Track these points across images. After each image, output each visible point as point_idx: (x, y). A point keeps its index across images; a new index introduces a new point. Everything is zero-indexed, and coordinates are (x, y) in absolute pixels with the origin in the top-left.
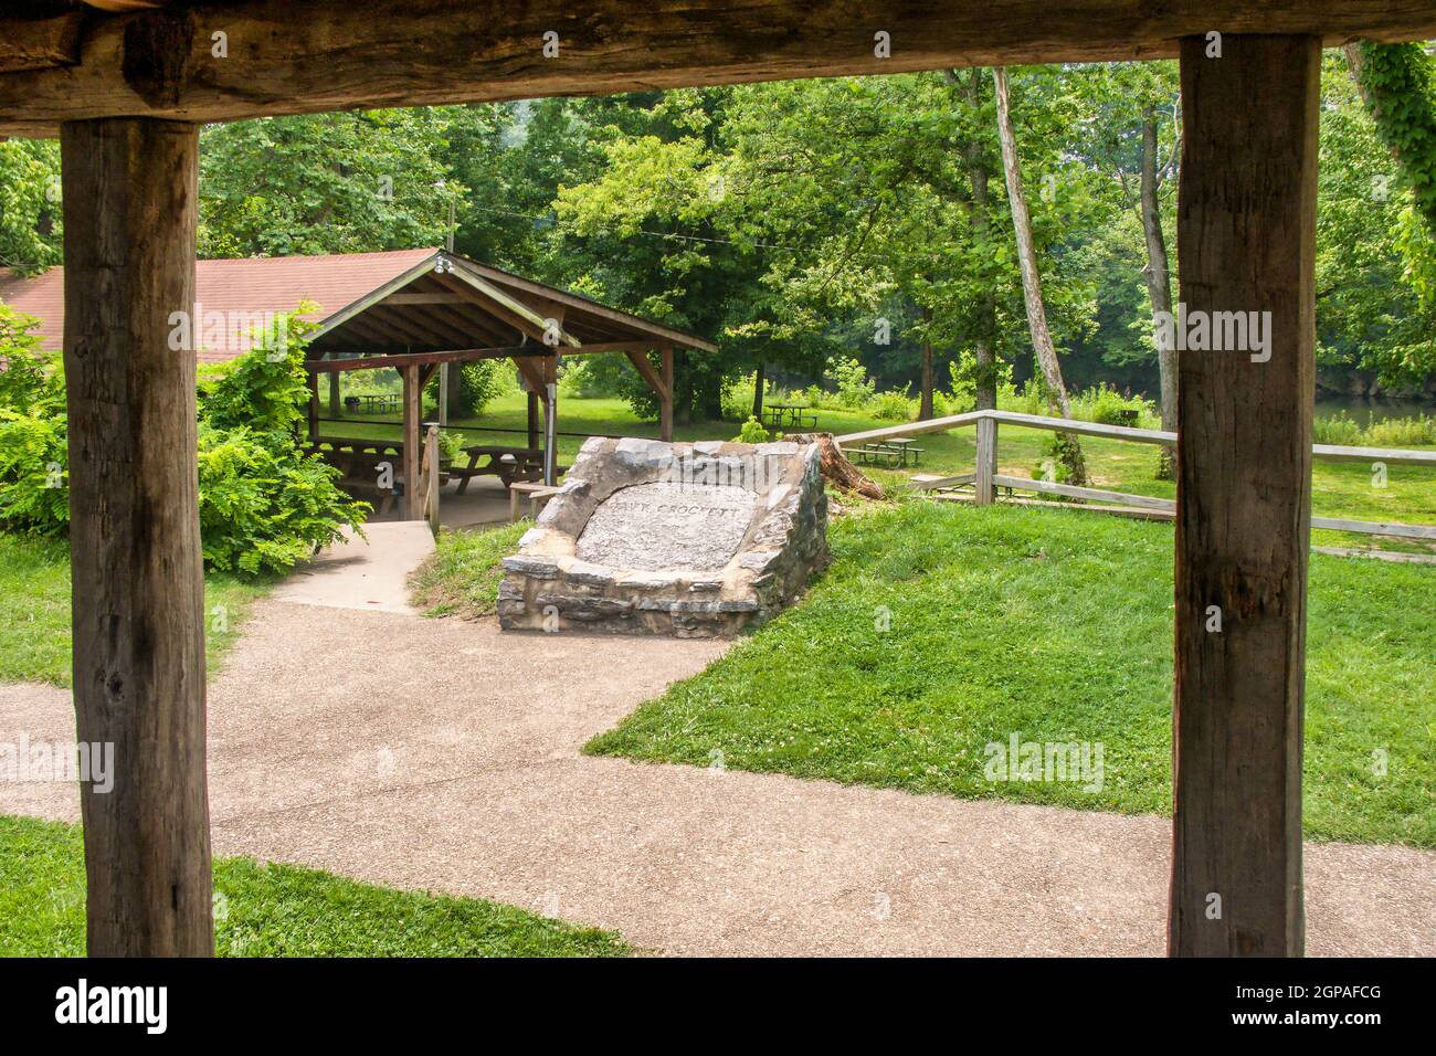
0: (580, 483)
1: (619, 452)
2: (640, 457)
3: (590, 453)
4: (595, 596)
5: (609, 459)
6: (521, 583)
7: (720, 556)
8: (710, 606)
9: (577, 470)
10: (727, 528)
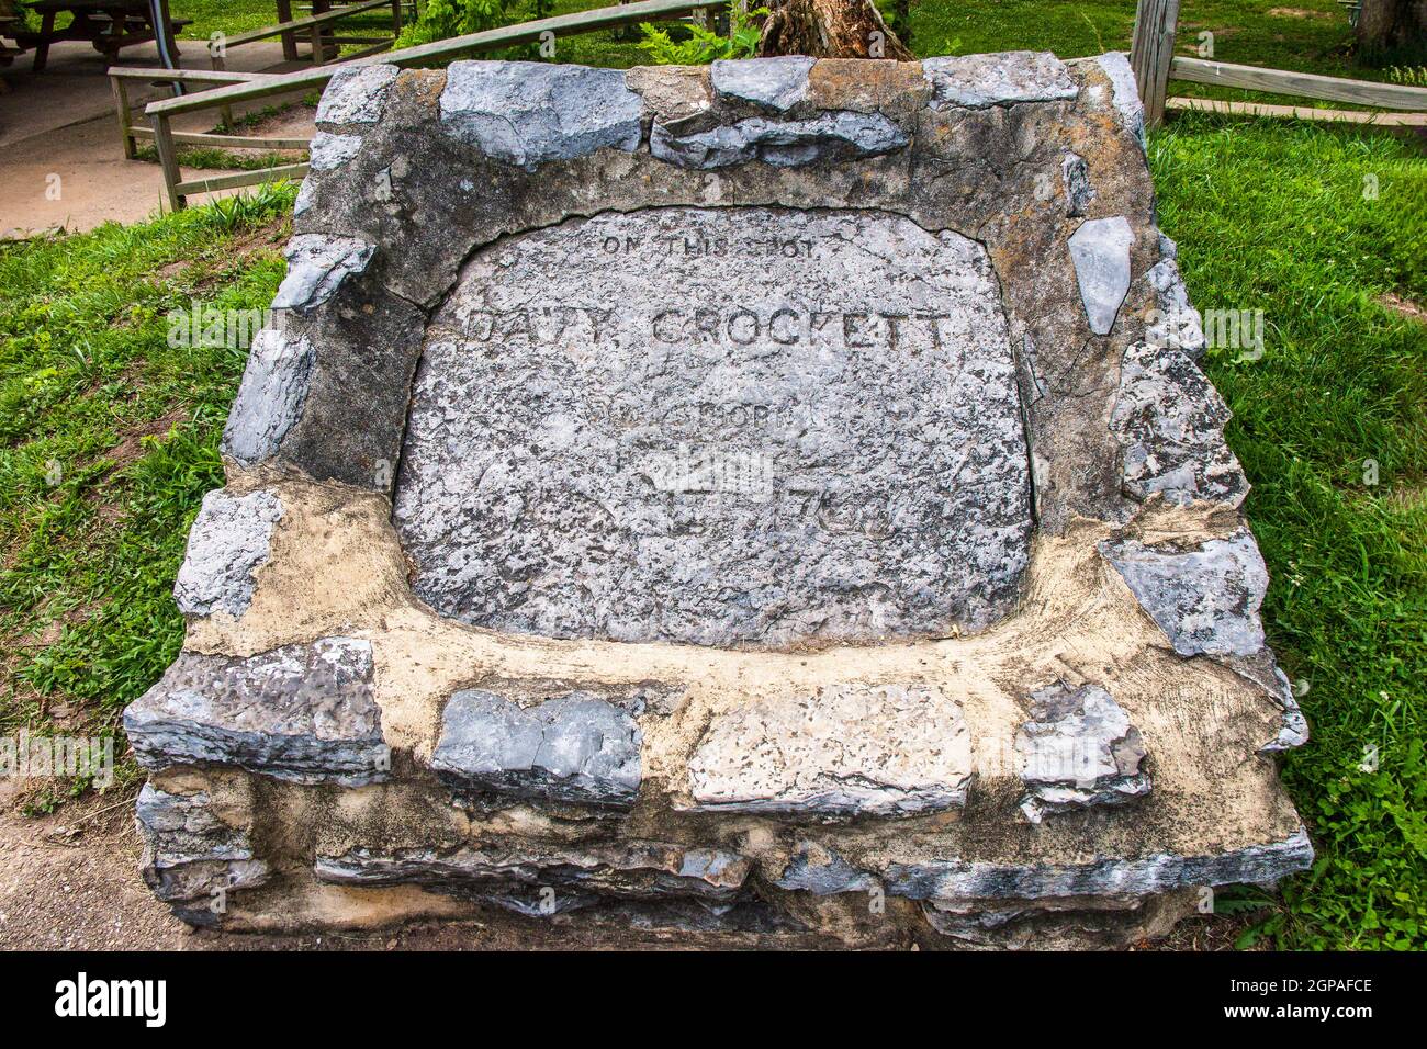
0: (347, 253)
1: (459, 117)
2: (533, 129)
3: (353, 128)
4: (579, 845)
5: (424, 144)
6: (234, 797)
7: (989, 545)
8: (1118, 876)
9: (323, 204)
10: (944, 400)
